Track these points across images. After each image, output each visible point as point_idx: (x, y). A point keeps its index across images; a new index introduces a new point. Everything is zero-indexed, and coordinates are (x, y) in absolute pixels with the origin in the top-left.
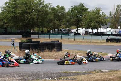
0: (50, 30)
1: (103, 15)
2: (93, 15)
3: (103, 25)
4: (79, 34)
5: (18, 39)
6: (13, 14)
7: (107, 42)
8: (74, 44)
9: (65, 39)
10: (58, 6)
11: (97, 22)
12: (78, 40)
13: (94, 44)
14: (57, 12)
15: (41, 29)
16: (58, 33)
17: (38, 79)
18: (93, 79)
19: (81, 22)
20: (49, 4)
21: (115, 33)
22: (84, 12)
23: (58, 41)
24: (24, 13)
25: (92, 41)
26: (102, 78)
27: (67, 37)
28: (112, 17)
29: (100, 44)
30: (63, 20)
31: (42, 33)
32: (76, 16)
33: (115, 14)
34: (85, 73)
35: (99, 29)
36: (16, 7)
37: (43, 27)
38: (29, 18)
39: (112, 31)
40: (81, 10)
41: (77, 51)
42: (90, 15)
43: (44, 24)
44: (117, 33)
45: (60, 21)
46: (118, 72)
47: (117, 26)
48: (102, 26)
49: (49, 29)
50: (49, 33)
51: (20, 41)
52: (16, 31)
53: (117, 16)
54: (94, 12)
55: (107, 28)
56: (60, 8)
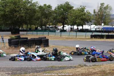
0: (38, 27)
1: (87, 12)
2: (78, 13)
3: (88, 22)
4: (65, 31)
5: (7, 36)
6: (2, 13)
7: (91, 38)
8: (60, 40)
9: (52, 36)
10: (45, 5)
11: (82, 19)
12: (64, 37)
13: (79, 40)
14: (44, 10)
15: (29, 26)
16: (45, 30)
17: (26, 73)
18: (78, 73)
19: (67, 19)
20: (37, 3)
21: (99, 30)
22: (70, 10)
23: (46, 37)
24: (13, 11)
25: (77, 37)
26: (87, 72)
27: (54, 33)
28: (96, 15)
29: (85, 40)
30: (50, 18)
31: (30, 30)
32: (62, 14)
33: (99, 11)
34: (71, 67)
35: (84, 26)
36: (5, 5)
37: (31, 24)
38: (18, 16)
39: (96, 27)
40: (67, 8)
41: (63, 47)
42: (75, 13)
43: (32, 22)
44: (100, 30)
45: (47, 18)
46: (102, 66)
47: (101, 23)
48: (86, 23)
49: (36, 26)
50: (36, 30)
51: (9, 38)
52: (6, 28)
53: (100, 14)
54: (79, 10)
55: (92, 25)
56: (47, 6)
